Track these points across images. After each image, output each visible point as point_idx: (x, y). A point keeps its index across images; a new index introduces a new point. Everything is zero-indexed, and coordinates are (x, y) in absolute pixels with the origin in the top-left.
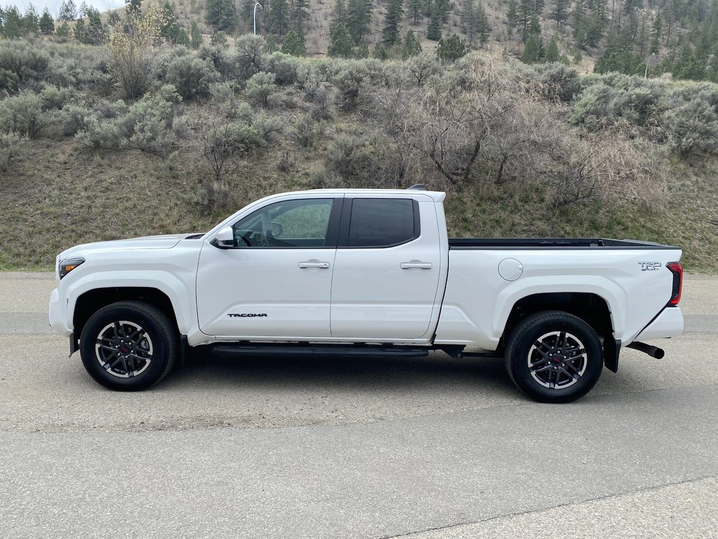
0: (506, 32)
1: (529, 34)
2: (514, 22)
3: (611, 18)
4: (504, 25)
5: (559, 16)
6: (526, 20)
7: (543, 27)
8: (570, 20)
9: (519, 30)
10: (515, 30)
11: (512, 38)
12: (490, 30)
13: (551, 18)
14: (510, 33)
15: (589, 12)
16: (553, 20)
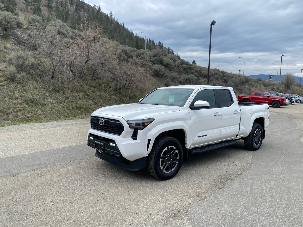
0: (25, 7)
1: (36, 11)
2: (28, 4)
3: (70, 13)
4: (23, 4)
5: (49, 6)
6: (34, 5)
7: (42, 10)
8: (54, 9)
9: (31, 8)
10: (29, 8)
11: (28, 11)
12: (17, 5)
13: (46, 7)
14: (27, 8)
15: (61, 8)
16: (46, 8)
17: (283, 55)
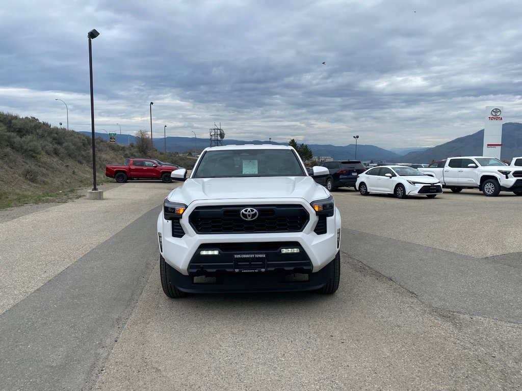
17: (152, 103)
